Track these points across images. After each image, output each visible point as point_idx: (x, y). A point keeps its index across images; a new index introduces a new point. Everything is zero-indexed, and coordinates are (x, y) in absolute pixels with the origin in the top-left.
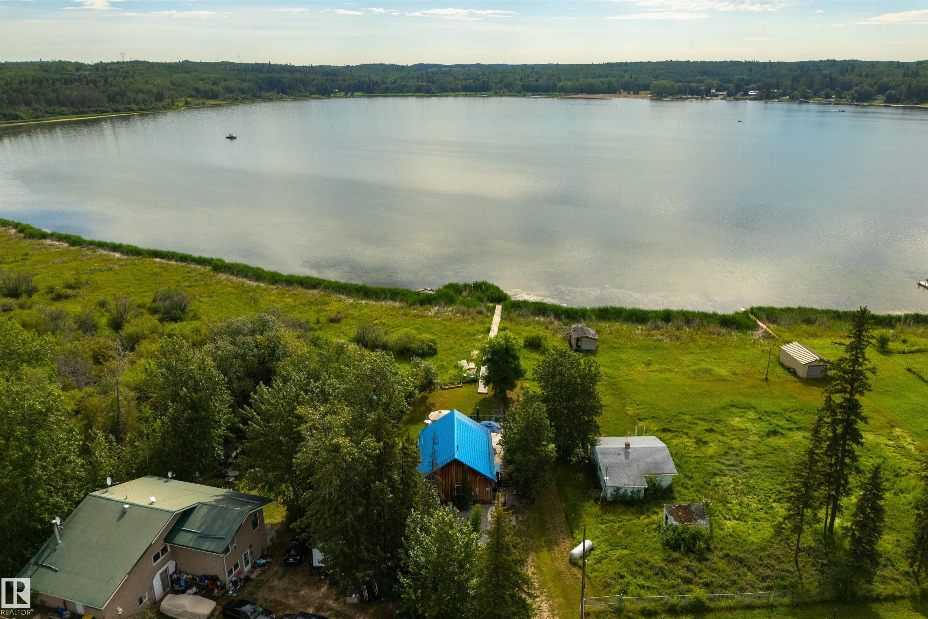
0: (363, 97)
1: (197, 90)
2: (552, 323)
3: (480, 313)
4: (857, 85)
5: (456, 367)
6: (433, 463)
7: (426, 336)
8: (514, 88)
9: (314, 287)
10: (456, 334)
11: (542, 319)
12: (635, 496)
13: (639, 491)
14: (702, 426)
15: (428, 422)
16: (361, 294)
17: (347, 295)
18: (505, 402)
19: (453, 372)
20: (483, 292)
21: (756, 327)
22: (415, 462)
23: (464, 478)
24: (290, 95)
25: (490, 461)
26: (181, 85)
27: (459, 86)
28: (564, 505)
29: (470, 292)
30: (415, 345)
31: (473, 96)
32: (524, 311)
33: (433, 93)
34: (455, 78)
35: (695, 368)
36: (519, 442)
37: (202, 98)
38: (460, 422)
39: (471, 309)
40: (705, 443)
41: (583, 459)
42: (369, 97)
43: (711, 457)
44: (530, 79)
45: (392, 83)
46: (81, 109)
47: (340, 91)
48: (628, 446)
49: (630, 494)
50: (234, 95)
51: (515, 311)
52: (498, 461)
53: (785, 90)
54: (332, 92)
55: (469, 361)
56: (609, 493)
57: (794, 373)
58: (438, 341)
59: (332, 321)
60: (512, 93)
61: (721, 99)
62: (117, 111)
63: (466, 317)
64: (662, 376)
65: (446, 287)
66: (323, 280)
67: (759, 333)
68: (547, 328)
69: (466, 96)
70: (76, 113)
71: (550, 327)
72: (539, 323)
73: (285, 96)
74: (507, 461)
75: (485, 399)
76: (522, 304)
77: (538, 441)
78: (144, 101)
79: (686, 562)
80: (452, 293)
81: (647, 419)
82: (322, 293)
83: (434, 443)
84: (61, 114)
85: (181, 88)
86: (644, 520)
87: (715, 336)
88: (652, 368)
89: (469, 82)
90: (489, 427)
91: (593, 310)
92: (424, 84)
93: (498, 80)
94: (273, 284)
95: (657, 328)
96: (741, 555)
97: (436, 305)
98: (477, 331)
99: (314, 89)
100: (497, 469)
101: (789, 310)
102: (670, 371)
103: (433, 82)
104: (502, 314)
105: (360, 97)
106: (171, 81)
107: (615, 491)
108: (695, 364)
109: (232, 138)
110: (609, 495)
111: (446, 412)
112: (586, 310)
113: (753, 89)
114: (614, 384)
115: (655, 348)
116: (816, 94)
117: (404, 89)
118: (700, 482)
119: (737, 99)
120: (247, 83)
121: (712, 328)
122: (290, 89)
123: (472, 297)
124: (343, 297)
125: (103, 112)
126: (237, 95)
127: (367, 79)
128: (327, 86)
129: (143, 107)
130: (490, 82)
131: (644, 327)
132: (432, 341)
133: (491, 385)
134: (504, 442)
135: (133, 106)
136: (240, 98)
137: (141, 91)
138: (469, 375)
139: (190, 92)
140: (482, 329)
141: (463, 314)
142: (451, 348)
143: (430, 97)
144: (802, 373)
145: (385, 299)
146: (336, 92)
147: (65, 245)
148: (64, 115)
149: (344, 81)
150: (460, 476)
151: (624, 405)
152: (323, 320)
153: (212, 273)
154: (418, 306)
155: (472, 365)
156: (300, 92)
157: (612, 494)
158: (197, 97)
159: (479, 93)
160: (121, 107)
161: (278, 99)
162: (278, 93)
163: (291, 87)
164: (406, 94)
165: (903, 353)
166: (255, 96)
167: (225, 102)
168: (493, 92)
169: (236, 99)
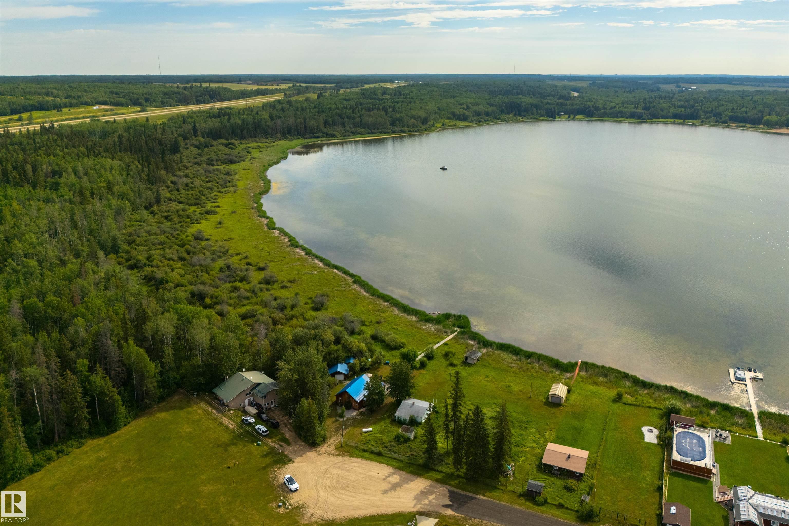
0: (583, 120)
1: (454, 114)
2: (473, 346)
3: (446, 332)
8: (721, 119)
11: (471, 342)
17: (398, 309)
20: (460, 321)
21: (572, 371)
23: (350, 399)
24: (523, 116)
26: (444, 109)
27: (670, 114)
29: (454, 319)
32: (467, 336)
33: (643, 119)
34: (672, 104)
35: (506, 384)
39: (444, 330)
42: (589, 121)
46: (373, 130)
47: (565, 114)
48: (413, 403)
51: (464, 335)
54: (558, 115)
56: (394, 416)
62: (394, 132)
63: (438, 333)
68: (467, 348)
69: (674, 123)
70: (369, 133)
71: (470, 348)
72: (467, 344)
73: (518, 118)
78: (414, 125)
79: (394, 443)
80: (444, 318)
82: (388, 306)
84: (360, 134)
85: (443, 112)
93: (710, 109)
94: (373, 296)
97: (431, 323)
99: (544, 113)
101: (602, 367)
104: (456, 335)
105: (580, 120)
106: (438, 107)
108: (509, 382)
109: (444, 169)
115: (504, 370)
117: (619, 115)
120: (492, 108)
121: (545, 367)
123: (452, 322)
124: (395, 310)
125: (385, 133)
126: (481, 119)
128: (555, 110)
129: (412, 129)
130: (701, 112)
131: (514, 358)
135: (406, 128)
136: (483, 121)
137: (414, 117)
141: (438, 331)
143: (640, 123)
144: (550, 399)
146: (562, 114)
147: (303, 253)
148: (362, 134)
152: (375, 321)
153: (351, 284)
154: (423, 322)
156: (532, 114)
158: (452, 119)
159: (687, 121)
160: (397, 129)
161: (512, 120)
162: (515, 115)
163: (526, 111)
164: (620, 119)
165: (625, 404)
166: (496, 118)
167: (471, 124)
168: (700, 121)
169: (480, 121)
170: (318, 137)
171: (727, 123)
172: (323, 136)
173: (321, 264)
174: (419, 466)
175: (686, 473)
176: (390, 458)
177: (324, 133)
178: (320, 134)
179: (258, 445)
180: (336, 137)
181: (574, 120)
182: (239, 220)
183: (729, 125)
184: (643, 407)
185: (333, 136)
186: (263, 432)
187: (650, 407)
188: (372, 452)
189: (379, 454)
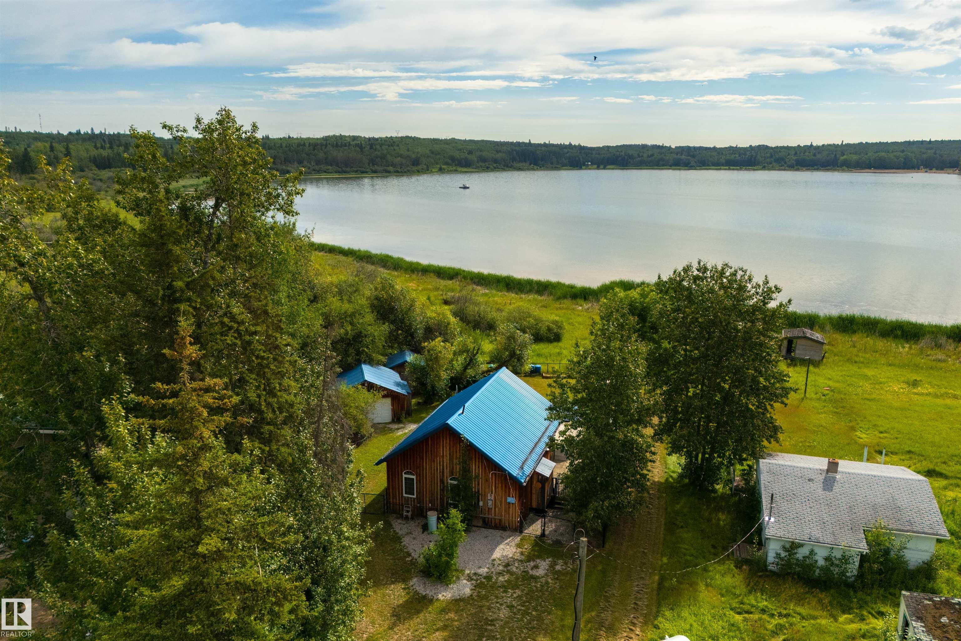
0: (616, 169)
1: (452, 159)
8: (785, 163)
12: (836, 570)
13: (845, 559)
23: (466, 468)
24: (541, 166)
26: (439, 154)
28: (665, 560)
31: (737, 170)
37: (456, 165)
44: (807, 154)
45: (648, 156)
47: (592, 164)
48: (833, 467)
49: (821, 562)
50: (487, 164)
54: (584, 165)
56: (773, 552)
60: (783, 168)
64: (939, 401)
69: (729, 169)
70: (339, 172)
73: (536, 167)
78: (401, 165)
81: (896, 454)
86: (847, 623)
88: (919, 390)
89: (733, 156)
91: (830, 319)
92: (684, 157)
93: (768, 155)
103: (693, 156)
107: (784, 548)
109: (464, 188)
110: (771, 557)
112: (818, 317)
114: (842, 401)
115: (931, 368)
122: (542, 160)
126: (489, 165)
127: (623, 153)
129: (399, 170)
130: (758, 156)
135: (391, 168)
136: (492, 167)
137: (401, 156)
149: (599, 154)
150: (457, 463)
151: (853, 430)
156: (552, 163)
157: (778, 555)
158: (451, 165)
166: (507, 166)
167: (474, 170)
169: (487, 168)
181: (604, 169)
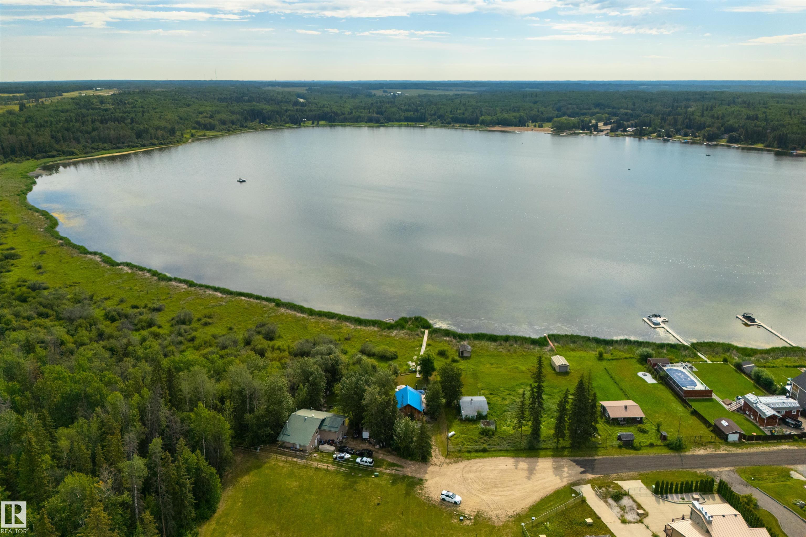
0: (326, 126)
1: (198, 123)
2: (451, 341)
3: (417, 335)
4: (709, 126)
5: (407, 364)
6: (402, 404)
7: (392, 349)
8: (445, 120)
9: (332, 318)
10: (406, 347)
11: (448, 339)
12: (472, 418)
13: (474, 416)
14: (507, 392)
15: (397, 390)
16: (358, 323)
17: (350, 323)
18: (428, 381)
19: (405, 367)
20: (419, 322)
21: (548, 344)
22: (397, 404)
23: (412, 411)
24: (269, 124)
25: (421, 405)
26: (186, 119)
27: (402, 118)
28: (447, 421)
29: (413, 322)
30: (388, 354)
32: (439, 334)
33: (381, 123)
34: (398, 108)
35: (512, 366)
36: (431, 398)
37: (203, 129)
38: (409, 390)
39: (413, 333)
40: (506, 399)
41: (456, 405)
42: (331, 126)
43: (506, 405)
44: (459, 111)
45: (349, 113)
46: (118, 145)
47: (308, 120)
48: (472, 400)
51: (435, 334)
52: (424, 405)
53: (655, 128)
54: (302, 121)
55: (412, 361)
56: (464, 417)
57: (554, 369)
58: (398, 352)
59: (346, 339)
60: (444, 124)
61: (606, 135)
62: (144, 146)
63: (411, 337)
64: (497, 370)
65: (400, 319)
66: (336, 314)
67: (548, 348)
68: (449, 344)
69: (407, 126)
70: (114, 149)
71: (451, 343)
72: (446, 341)
73: (265, 126)
74: (427, 405)
75: (419, 380)
76: (438, 331)
77: (438, 398)
78: (163, 137)
79: (485, 438)
80: (403, 323)
81: (484, 389)
82: (337, 322)
83: (403, 398)
84: (103, 149)
85: (186, 122)
86: (475, 426)
87: (527, 350)
88: (493, 366)
90: (421, 392)
91: (472, 335)
92: (375, 115)
94: (311, 315)
95: (501, 345)
96: (504, 437)
97: (395, 330)
98: (416, 345)
99: (288, 119)
100: (423, 408)
101: (566, 336)
102: (501, 368)
104: (428, 336)
105: (324, 126)
106: (178, 116)
108: (512, 364)
109: (241, 181)
111: (404, 386)
113: (632, 126)
114: (475, 374)
115: (497, 356)
116: (678, 132)
117: (359, 120)
118: (499, 414)
119: (617, 135)
120: (235, 116)
121: (526, 346)
122: (269, 119)
123: (413, 325)
124: (348, 324)
125: (134, 147)
126: (229, 127)
127: (328, 110)
128: (298, 117)
129: (162, 142)
130: (427, 113)
131: (495, 344)
132: (396, 352)
133: (422, 374)
134: (427, 398)
135: (156, 142)
136: (232, 129)
137: (159, 128)
138: (412, 369)
139: (193, 125)
140: (418, 345)
141: (409, 335)
142: (404, 355)
143: (379, 127)
144: (557, 370)
145: (369, 325)
146: (305, 121)
147: (185, 286)
148: (106, 150)
149: (311, 111)
150: (410, 410)
151: (477, 383)
152: (342, 338)
153: (275, 308)
154: (386, 330)
155: (414, 364)
156: (276, 121)
158: (199, 129)
159: (418, 123)
160: (146, 142)
161: (260, 128)
162: (260, 123)
163: (270, 118)
164: (361, 123)
165: (609, 360)
166: (242, 126)
167: (220, 133)
168: (429, 123)
169: (229, 130)
170: (53, 156)
171: (450, 124)
172: (59, 155)
173: (219, 294)
174: (525, 450)
175: (694, 398)
176: (495, 451)
177: (59, 151)
178: (55, 153)
179: (376, 476)
180: (77, 155)
181: (318, 126)
182: (60, 261)
183: (454, 126)
184: (621, 359)
185: (72, 153)
186: (370, 463)
187: (626, 358)
188: (477, 451)
189: (485, 451)
